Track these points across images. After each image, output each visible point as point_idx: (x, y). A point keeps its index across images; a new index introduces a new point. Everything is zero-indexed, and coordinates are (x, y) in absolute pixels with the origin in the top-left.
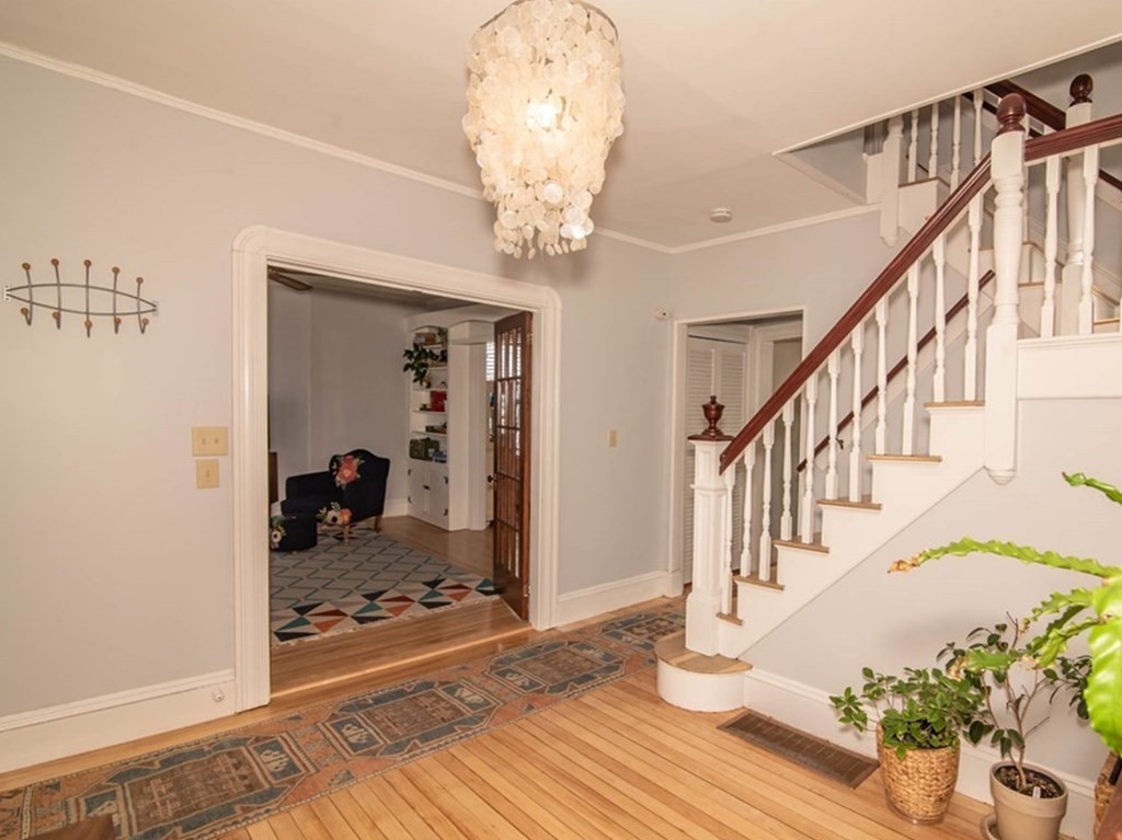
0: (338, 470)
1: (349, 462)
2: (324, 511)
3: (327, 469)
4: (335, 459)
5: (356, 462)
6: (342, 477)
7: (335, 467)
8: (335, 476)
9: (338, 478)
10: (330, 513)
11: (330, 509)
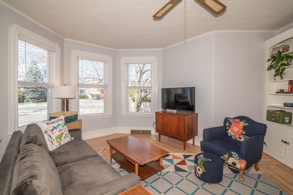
0: (230, 127)
1: (237, 123)
2: (227, 156)
3: (223, 125)
4: (227, 120)
5: (242, 124)
6: (233, 131)
7: (228, 124)
8: (228, 130)
9: (229, 131)
10: (230, 158)
11: (231, 156)
